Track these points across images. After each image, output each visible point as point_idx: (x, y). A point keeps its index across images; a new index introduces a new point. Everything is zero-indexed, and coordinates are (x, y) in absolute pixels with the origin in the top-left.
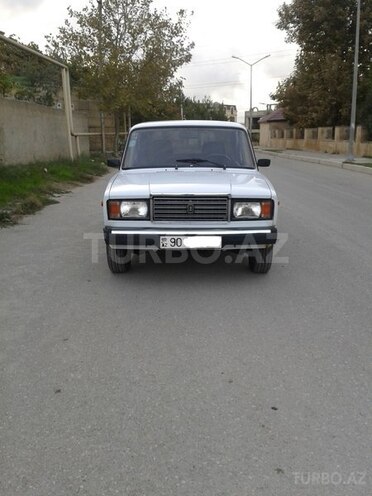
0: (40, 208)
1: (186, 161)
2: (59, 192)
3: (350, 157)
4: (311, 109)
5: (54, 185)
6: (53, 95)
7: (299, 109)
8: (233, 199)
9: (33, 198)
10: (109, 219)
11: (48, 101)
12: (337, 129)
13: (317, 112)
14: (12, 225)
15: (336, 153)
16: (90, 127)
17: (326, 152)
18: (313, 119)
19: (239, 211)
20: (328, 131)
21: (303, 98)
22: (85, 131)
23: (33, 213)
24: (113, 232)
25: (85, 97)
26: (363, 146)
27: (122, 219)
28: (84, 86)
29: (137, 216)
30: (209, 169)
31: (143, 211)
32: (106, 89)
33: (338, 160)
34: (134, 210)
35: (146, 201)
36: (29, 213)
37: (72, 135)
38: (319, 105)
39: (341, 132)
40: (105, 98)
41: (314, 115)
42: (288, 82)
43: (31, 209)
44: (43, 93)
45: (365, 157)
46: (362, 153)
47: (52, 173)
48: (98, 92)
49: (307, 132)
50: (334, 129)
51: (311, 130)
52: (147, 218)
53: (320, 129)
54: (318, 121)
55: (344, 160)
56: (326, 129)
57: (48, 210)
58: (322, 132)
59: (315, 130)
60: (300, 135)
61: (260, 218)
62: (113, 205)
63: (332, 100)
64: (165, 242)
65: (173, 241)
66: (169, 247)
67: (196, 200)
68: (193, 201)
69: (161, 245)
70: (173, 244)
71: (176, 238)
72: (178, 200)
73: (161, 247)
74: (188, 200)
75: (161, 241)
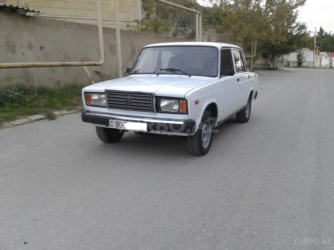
8: (157, 96)
10: (87, 105)
27: (92, 105)
29: (101, 104)
30: (178, 76)
52: (106, 106)
61: (178, 112)
62: (88, 96)
64: (112, 124)
65: (117, 123)
66: (114, 127)
67: (132, 96)
68: (130, 96)
69: (110, 125)
70: (117, 126)
71: (118, 121)
72: (121, 95)
73: (110, 127)
74: (128, 96)
75: (110, 122)
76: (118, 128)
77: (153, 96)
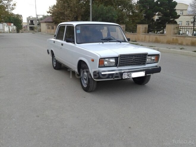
10: (99, 67)
24: (102, 73)
27: (104, 67)
42: (54, 7)
52: (115, 65)
61: (155, 63)
62: (101, 61)
64: (125, 76)
65: (128, 75)
66: (126, 78)
68: (135, 57)
70: (128, 76)
71: (129, 73)
72: (129, 57)
73: (123, 78)
74: (133, 57)
75: (123, 75)
76: (129, 77)
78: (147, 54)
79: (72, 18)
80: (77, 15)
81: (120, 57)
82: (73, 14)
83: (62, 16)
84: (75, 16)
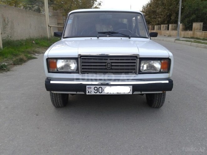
0: (25, 61)
1: (104, 33)
2: (39, 53)
3: (178, 38)
4: (158, 16)
5: (37, 49)
6: (41, 8)
7: (153, 17)
8: (140, 58)
9: (22, 56)
10: (49, 72)
11: (39, 11)
12: (170, 26)
13: (160, 18)
14: (6, 71)
15: (170, 36)
16: (58, 24)
17: (165, 36)
18: (159, 21)
19: (145, 67)
20: (166, 26)
21: (154, 12)
22: (56, 25)
23: (21, 64)
24: (52, 82)
25: (56, 10)
26: (183, 33)
27: (58, 72)
28: (56, 5)
29: (69, 70)
30: (120, 38)
31: (73, 66)
32: (65, 6)
33: (173, 39)
34: (67, 66)
35: (76, 59)
36: (19, 64)
37: (49, 26)
38: (161, 15)
39: (172, 26)
40: (65, 10)
41: (159, 19)
42: (147, 5)
43: (21, 62)
44: (36, 7)
45: (184, 37)
46: (182, 36)
47: (37, 43)
48: (62, 7)
49: (156, 27)
50: (168, 26)
51: (158, 26)
52: (77, 71)
53: (162, 26)
54: (161, 22)
55: (175, 39)
56: (165, 25)
57: (30, 62)
58: (163, 27)
59: (160, 26)
60: (152, 28)
61: (160, 72)
62: (51, 62)
63: (167, 13)
64: (89, 90)
65: (96, 89)
66: (93, 93)
67: (113, 59)
68: (110, 59)
69: (87, 92)
70: (96, 91)
71: (98, 87)
72: (99, 59)
73: (87, 94)
74: (107, 59)
75: (87, 89)
76: (98, 93)
77: (137, 58)
78: (136, 57)
79: (165, 16)
80: (171, 12)
81: (80, 58)
82: (166, 12)
83: (153, 15)
84: (169, 14)
